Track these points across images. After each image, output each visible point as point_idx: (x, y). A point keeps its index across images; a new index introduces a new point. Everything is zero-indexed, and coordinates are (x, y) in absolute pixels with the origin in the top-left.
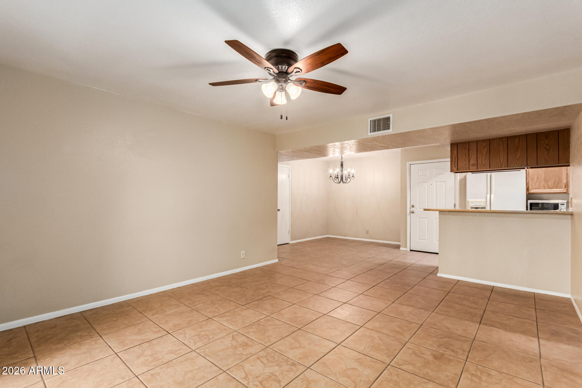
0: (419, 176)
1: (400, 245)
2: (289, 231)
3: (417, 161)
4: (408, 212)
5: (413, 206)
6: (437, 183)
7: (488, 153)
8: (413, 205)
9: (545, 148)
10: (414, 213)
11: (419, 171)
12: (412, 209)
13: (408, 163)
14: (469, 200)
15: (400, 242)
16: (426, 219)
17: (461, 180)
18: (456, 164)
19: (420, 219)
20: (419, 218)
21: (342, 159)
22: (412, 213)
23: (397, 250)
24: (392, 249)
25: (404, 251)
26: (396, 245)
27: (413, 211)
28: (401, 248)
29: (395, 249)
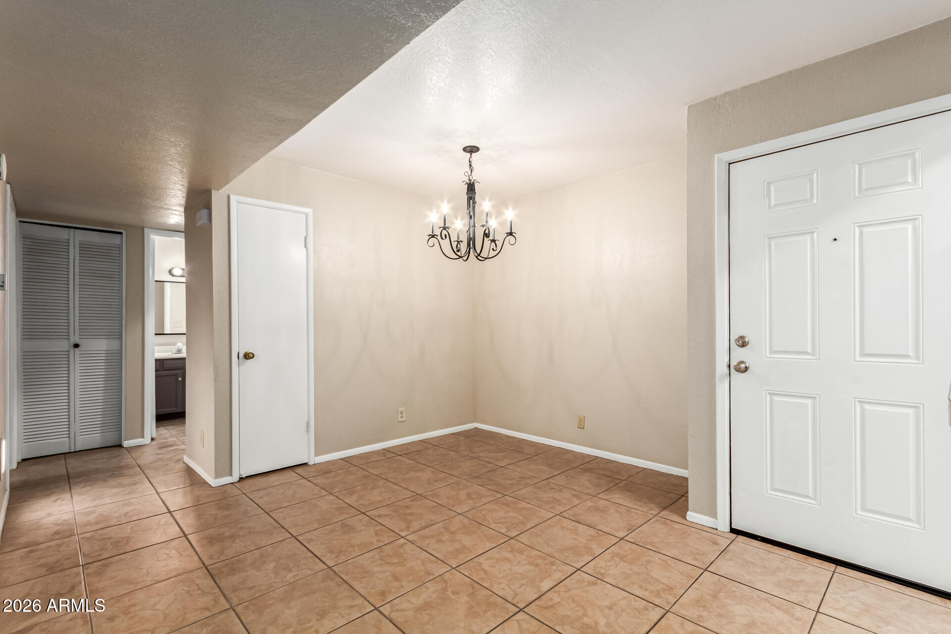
0: (770, 207)
1: (686, 479)
2: (308, 423)
3: (762, 141)
4: (721, 368)
5: (743, 343)
6: (865, 230)
8: (742, 337)
10: (746, 369)
11: (769, 184)
12: (739, 354)
13: (721, 158)
15: (687, 468)
16: (809, 402)
19: (776, 398)
20: (772, 394)
21: (471, 171)
22: (738, 370)
23: (675, 518)
24: (655, 516)
25: (701, 528)
26: (674, 481)
27: (743, 362)
28: (688, 512)
29: (665, 513)
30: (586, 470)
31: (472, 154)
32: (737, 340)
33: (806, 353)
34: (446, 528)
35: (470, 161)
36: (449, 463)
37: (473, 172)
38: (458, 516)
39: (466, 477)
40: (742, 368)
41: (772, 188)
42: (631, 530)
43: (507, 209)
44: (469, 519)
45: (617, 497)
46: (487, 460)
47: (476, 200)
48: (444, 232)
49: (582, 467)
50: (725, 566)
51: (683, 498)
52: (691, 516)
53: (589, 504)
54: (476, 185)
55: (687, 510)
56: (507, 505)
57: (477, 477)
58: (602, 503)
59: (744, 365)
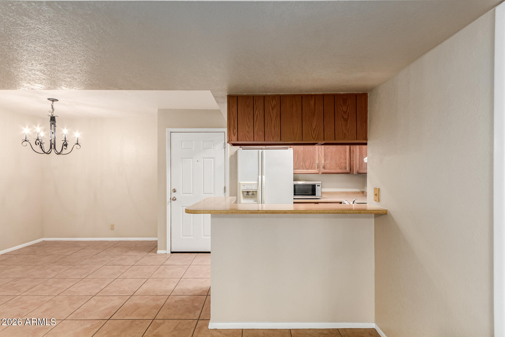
0: (182, 149)
1: (157, 241)
4: (168, 200)
5: (175, 191)
6: (204, 159)
7: (279, 116)
8: (174, 189)
9: (343, 117)
10: (176, 199)
11: (182, 142)
12: (174, 195)
13: (168, 130)
14: (240, 182)
15: (157, 237)
17: (231, 157)
18: (236, 131)
20: (182, 207)
21: (53, 111)
22: (173, 200)
23: (153, 254)
24: (146, 255)
25: (162, 254)
26: (153, 243)
27: (175, 197)
28: (158, 251)
29: (149, 254)
30: (115, 247)
31: (54, 102)
32: (173, 190)
33: (191, 194)
34: (45, 285)
35: (52, 106)
36: (33, 260)
37: (54, 111)
38: (50, 279)
39: (48, 264)
40: (174, 199)
41: (183, 143)
42: (136, 262)
43: (76, 132)
44: (57, 278)
45: (131, 253)
46: (58, 254)
47: (56, 125)
48: (38, 141)
49: (114, 246)
50: (168, 262)
51: (157, 247)
52: (159, 252)
53: (118, 258)
54: (56, 118)
55: (157, 250)
56: (77, 268)
57: (55, 263)
58: (124, 257)
59: (175, 198)
